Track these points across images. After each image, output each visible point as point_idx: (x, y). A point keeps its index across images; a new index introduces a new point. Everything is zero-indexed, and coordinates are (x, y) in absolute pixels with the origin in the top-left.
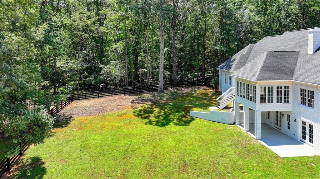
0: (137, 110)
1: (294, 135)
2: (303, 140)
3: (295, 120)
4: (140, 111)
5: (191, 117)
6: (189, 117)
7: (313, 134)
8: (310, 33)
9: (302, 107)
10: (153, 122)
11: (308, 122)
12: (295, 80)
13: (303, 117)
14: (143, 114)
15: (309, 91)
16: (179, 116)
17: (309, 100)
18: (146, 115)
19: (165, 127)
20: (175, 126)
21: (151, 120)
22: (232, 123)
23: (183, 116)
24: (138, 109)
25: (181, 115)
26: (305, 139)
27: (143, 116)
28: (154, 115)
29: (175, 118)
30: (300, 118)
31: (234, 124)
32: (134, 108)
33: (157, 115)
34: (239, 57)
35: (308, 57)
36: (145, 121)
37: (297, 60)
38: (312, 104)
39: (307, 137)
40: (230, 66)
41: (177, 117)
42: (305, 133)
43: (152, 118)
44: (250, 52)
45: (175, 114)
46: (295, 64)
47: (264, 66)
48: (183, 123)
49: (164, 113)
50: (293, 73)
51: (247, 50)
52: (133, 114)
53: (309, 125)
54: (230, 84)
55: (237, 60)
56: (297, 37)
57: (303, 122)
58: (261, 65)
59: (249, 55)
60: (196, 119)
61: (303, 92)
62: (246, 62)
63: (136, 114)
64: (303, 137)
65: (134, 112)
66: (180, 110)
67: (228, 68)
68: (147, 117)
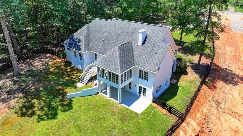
0: (17, 109)
1: (134, 92)
2: (140, 95)
3: (135, 86)
4: (21, 109)
5: (69, 99)
6: (67, 100)
7: (146, 92)
8: (140, 33)
9: (140, 79)
10: (42, 116)
11: (143, 86)
13: (140, 84)
14: (27, 112)
15: (144, 72)
16: (59, 102)
17: (144, 76)
18: (30, 111)
19: (57, 118)
20: (63, 113)
21: (40, 115)
22: (97, 93)
23: (62, 100)
24: (18, 107)
25: (60, 100)
26: (141, 94)
27: (28, 114)
28: (37, 108)
29: (58, 105)
32: (11, 108)
33: (40, 107)
34: (84, 38)
35: (139, 48)
36: (35, 117)
37: (132, 49)
38: (146, 78)
39: (142, 93)
40: (78, 46)
41: (59, 103)
42: (141, 92)
43: (38, 112)
44: (89, 31)
45: (54, 100)
46: (133, 53)
47: (120, 61)
48: (67, 107)
49: (44, 102)
50: (134, 60)
51: (86, 31)
52: (16, 115)
53: (144, 88)
54: (81, 59)
55: (84, 41)
56: (125, 27)
57: (139, 86)
58: (118, 60)
59: (89, 35)
60: (73, 99)
61: (140, 71)
62: (89, 42)
63: (20, 114)
64: (139, 93)
65: (16, 113)
66: (56, 95)
67: (77, 48)
68: (33, 114)
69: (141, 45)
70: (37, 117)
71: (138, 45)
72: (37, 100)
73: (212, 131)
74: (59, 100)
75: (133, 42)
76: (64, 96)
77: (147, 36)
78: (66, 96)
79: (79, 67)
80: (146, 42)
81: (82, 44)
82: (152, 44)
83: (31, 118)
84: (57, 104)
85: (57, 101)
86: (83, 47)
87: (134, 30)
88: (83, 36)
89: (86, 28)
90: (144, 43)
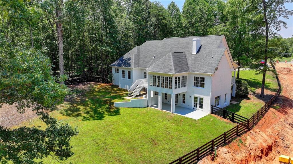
0: (62, 111)
1: (189, 106)
2: (195, 108)
3: (190, 97)
4: (66, 111)
5: (116, 108)
6: (114, 108)
7: (202, 103)
8: (194, 41)
9: (196, 88)
10: (88, 117)
11: (199, 96)
12: (192, 71)
13: (196, 94)
14: (72, 113)
15: (200, 78)
17: (200, 83)
18: (76, 113)
19: (103, 119)
20: (110, 116)
21: (86, 117)
22: (146, 106)
23: (109, 108)
24: (63, 109)
28: (83, 112)
30: (194, 95)
31: (148, 106)
33: (85, 111)
34: (134, 56)
35: (193, 57)
36: (80, 118)
37: (186, 58)
38: (202, 85)
39: (198, 106)
40: (128, 63)
41: (105, 110)
42: (197, 104)
43: (83, 115)
44: (139, 52)
45: (101, 108)
46: (186, 61)
47: (174, 63)
48: (114, 113)
49: (90, 108)
50: (188, 67)
51: (136, 51)
52: (62, 115)
53: (200, 98)
54: (129, 78)
55: (134, 59)
56: (177, 42)
57: (195, 97)
58: (172, 62)
59: (139, 55)
60: (120, 108)
61: (196, 79)
62: (139, 60)
63: (66, 115)
64: (195, 106)
65: (61, 113)
66: (102, 104)
67: (126, 65)
68: (78, 115)
69: (195, 54)
70: (82, 118)
71: (193, 54)
72: (83, 106)
73: (289, 148)
74: (106, 108)
75: (187, 53)
76: (111, 105)
77: (201, 46)
78: (113, 105)
79: (127, 88)
80: (201, 51)
81: (132, 62)
82: (207, 51)
83: (76, 118)
84: (103, 110)
85: (104, 108)
86: (133, 63)
87: (188, 43)
88: (134, 55)
89: (136, 49)
90: (198, 51)
